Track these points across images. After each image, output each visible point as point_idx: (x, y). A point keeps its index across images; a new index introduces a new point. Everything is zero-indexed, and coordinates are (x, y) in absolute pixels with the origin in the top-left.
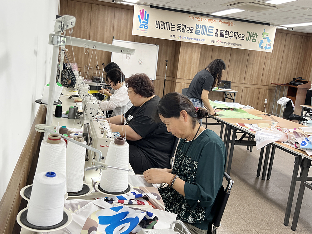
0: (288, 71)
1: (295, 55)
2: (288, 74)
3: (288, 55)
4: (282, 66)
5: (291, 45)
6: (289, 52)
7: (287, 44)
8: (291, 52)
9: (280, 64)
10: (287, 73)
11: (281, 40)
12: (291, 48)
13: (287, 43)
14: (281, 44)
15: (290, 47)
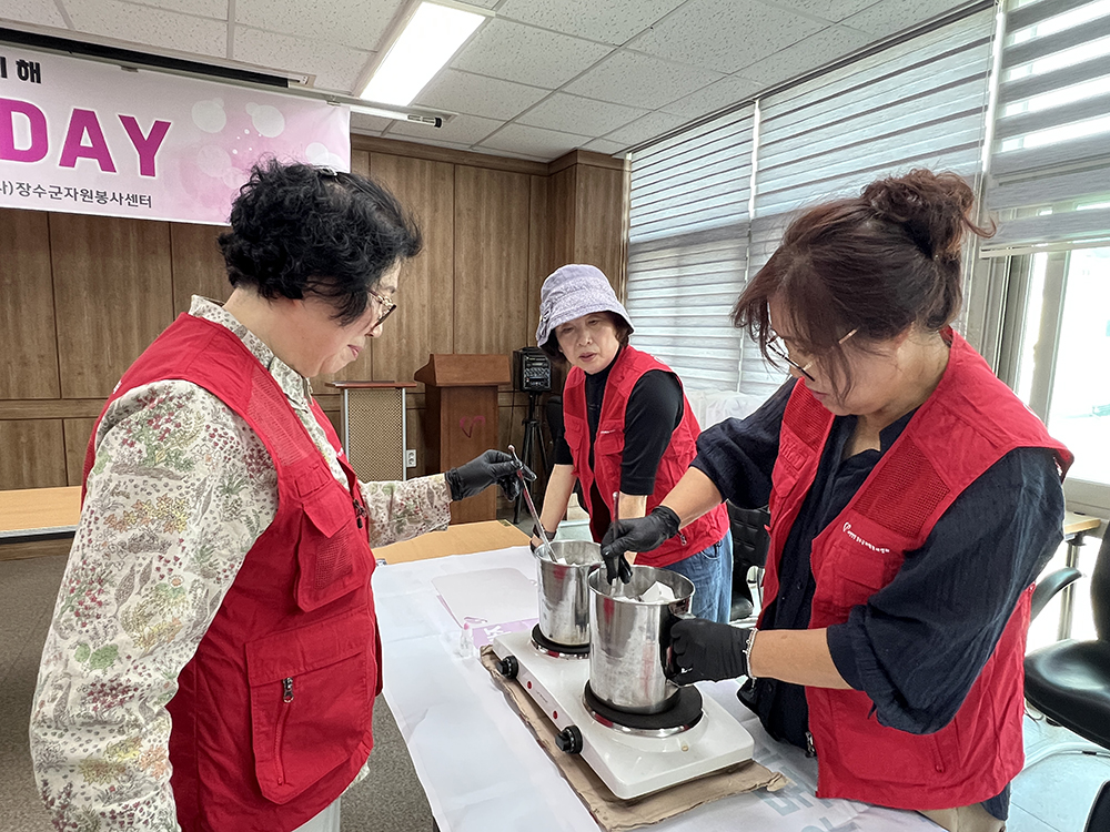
0: (490, 322)
1: (508, 255)
2: (494, 337)
3: (477, 257)
4: (462, 307)
5: (484, 215)
6: (483, 245)
7: (465, 212)
8: (488, 245)
9: (449, 295)
10: (489, 333)
11: (434, 193)
12: (487, 225)
13: (463, 204)
14: (436, 211)
15: (483, 223)
